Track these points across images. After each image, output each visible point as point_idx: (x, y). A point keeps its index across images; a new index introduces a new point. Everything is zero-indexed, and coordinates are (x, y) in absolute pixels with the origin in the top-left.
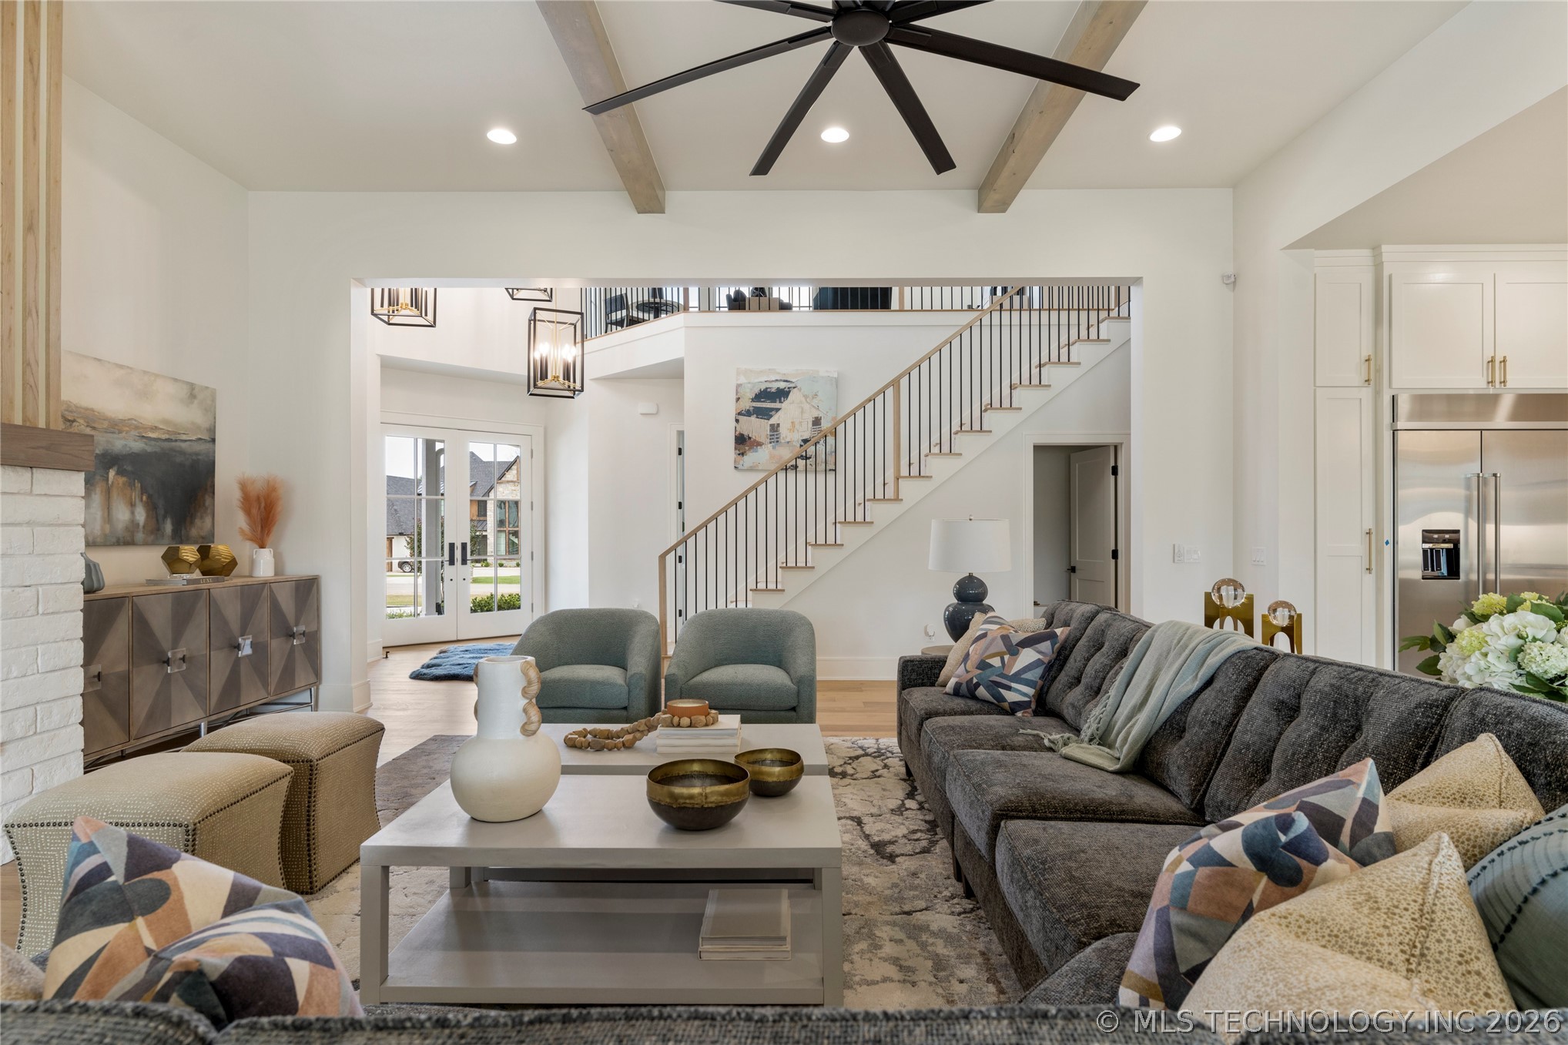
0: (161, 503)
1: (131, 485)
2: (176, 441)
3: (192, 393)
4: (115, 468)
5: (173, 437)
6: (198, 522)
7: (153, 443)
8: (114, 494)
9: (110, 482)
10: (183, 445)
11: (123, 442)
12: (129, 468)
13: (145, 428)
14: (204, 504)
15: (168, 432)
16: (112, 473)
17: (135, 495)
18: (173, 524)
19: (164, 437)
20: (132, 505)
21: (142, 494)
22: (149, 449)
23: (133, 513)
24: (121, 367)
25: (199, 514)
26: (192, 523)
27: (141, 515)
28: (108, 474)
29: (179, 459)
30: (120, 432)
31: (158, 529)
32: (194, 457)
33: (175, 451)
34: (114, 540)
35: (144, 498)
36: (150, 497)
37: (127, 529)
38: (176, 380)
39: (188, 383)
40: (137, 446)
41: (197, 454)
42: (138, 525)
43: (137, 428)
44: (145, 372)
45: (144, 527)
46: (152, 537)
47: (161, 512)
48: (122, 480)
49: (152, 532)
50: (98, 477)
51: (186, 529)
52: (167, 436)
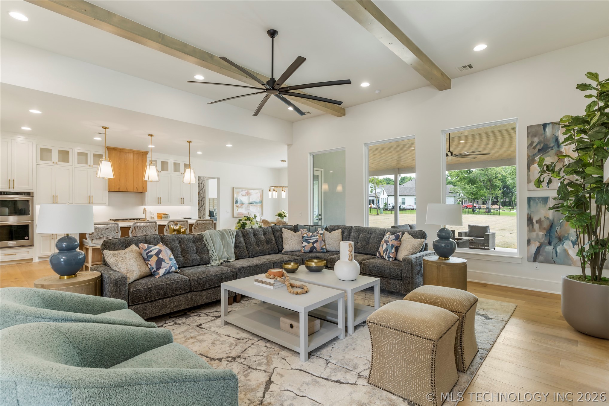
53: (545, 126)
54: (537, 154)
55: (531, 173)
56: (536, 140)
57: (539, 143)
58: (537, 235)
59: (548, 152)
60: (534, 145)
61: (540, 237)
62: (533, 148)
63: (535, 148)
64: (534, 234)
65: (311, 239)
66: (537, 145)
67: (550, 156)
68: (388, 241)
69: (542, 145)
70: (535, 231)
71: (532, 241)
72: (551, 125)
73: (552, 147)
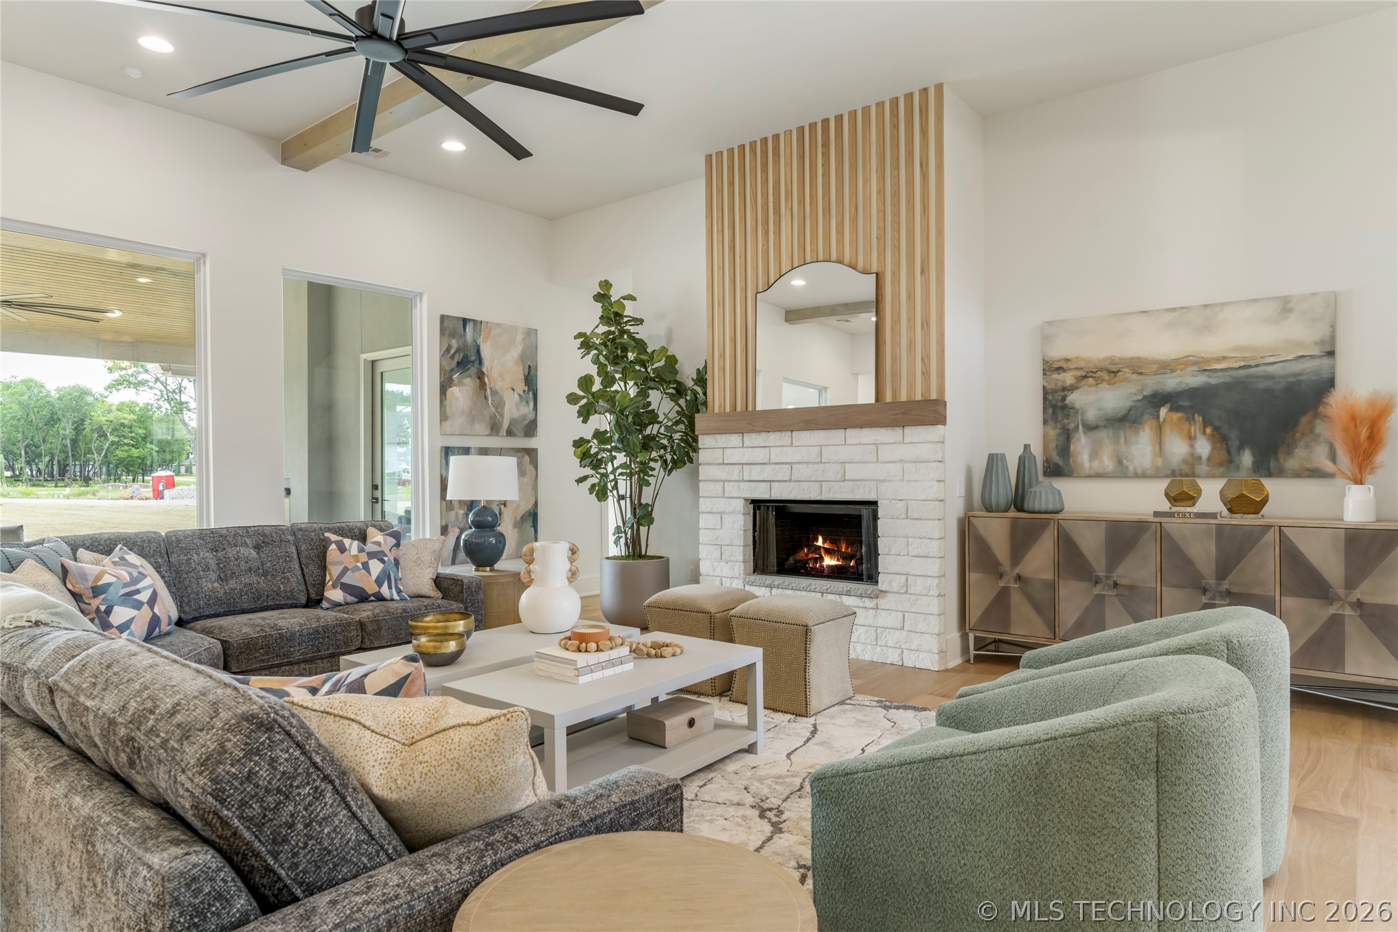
0: (1234, 436)
1: (1190, 420)
2: (1257, 366)
3: (1285, 306)
4: (1168, 406)
5: (1253, 363)
6: (1300, 452)
7: (1220, 374)
8: (1167, 431)
9: (1161, 419)
10: (1270, 369)
11: (1178, 380)
12: (1186, 403)
13: (1207, 361)
14: (1312, 431)
15: (1244, 359)
16: (1163, 411)
17: (1196, 429)
18: (1254, 455)
19: (1236, 365)
20: (1191, 438)
21: (1205, 427)
22: (1214, 381)
23: (1192, 446)
24: (1173, 310)
25: (1302, 443)
26: (1290, 453)
27: (1204, 447)
28: (1158, 412)
29: (1262, 385)
30: (1173, 371)
31: (1231, 461)
32: (1291, 379)
33: (1257, 377)
34: (1168, 472)
35: (1208, 431)
36: (1216, 429)
37: (1184, 461)
38: (1255, 301)
39: (1275, 299)
40: (1194, 380)
41: (1295, 375)
42: (1200, 458)
43: (1195, 363)
44: (1206, 306)
45: (1208, 459)
46: (1221, 470)
47: (1234, 442)
48: (1176, 416)
49: (1221, 464)
50: (1146, 416)
51: (1277, 460)
52: (1242, 364)
53: (465, 321)
54: (456, 369)
55: (447, 403)
56: (454, 343)
57: (458, 351)
58: (457, 514)
59: (469, 369)
60: (452, 351)
61: (460, 519)
62: (451, 357)
63: (452, 357)
64: (453, 513)
65: (138, 592)
66: (455, 353)
67: (470, 376)
68: (383, 552)
69: (462, 354)
70: (453, 510)
71: (450, 526)
72: (472, 323)
73: (473, 362)
